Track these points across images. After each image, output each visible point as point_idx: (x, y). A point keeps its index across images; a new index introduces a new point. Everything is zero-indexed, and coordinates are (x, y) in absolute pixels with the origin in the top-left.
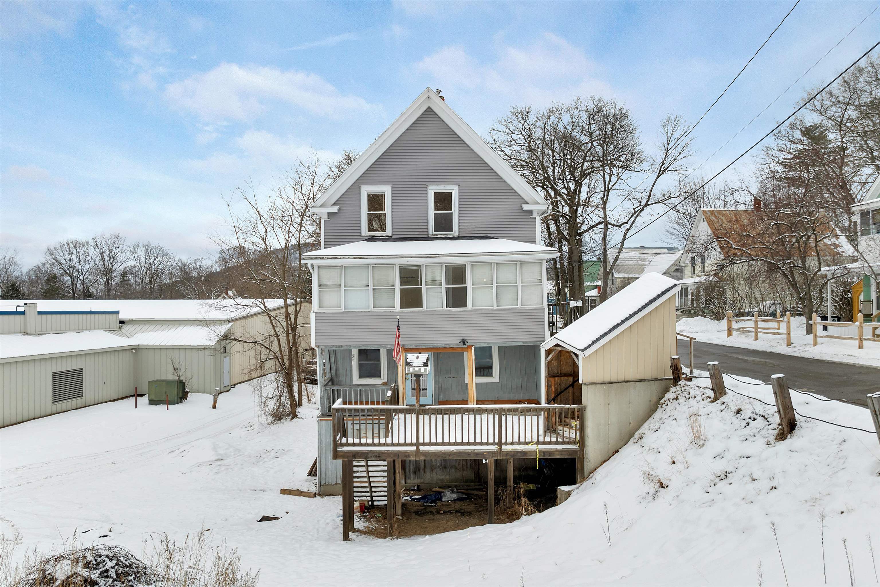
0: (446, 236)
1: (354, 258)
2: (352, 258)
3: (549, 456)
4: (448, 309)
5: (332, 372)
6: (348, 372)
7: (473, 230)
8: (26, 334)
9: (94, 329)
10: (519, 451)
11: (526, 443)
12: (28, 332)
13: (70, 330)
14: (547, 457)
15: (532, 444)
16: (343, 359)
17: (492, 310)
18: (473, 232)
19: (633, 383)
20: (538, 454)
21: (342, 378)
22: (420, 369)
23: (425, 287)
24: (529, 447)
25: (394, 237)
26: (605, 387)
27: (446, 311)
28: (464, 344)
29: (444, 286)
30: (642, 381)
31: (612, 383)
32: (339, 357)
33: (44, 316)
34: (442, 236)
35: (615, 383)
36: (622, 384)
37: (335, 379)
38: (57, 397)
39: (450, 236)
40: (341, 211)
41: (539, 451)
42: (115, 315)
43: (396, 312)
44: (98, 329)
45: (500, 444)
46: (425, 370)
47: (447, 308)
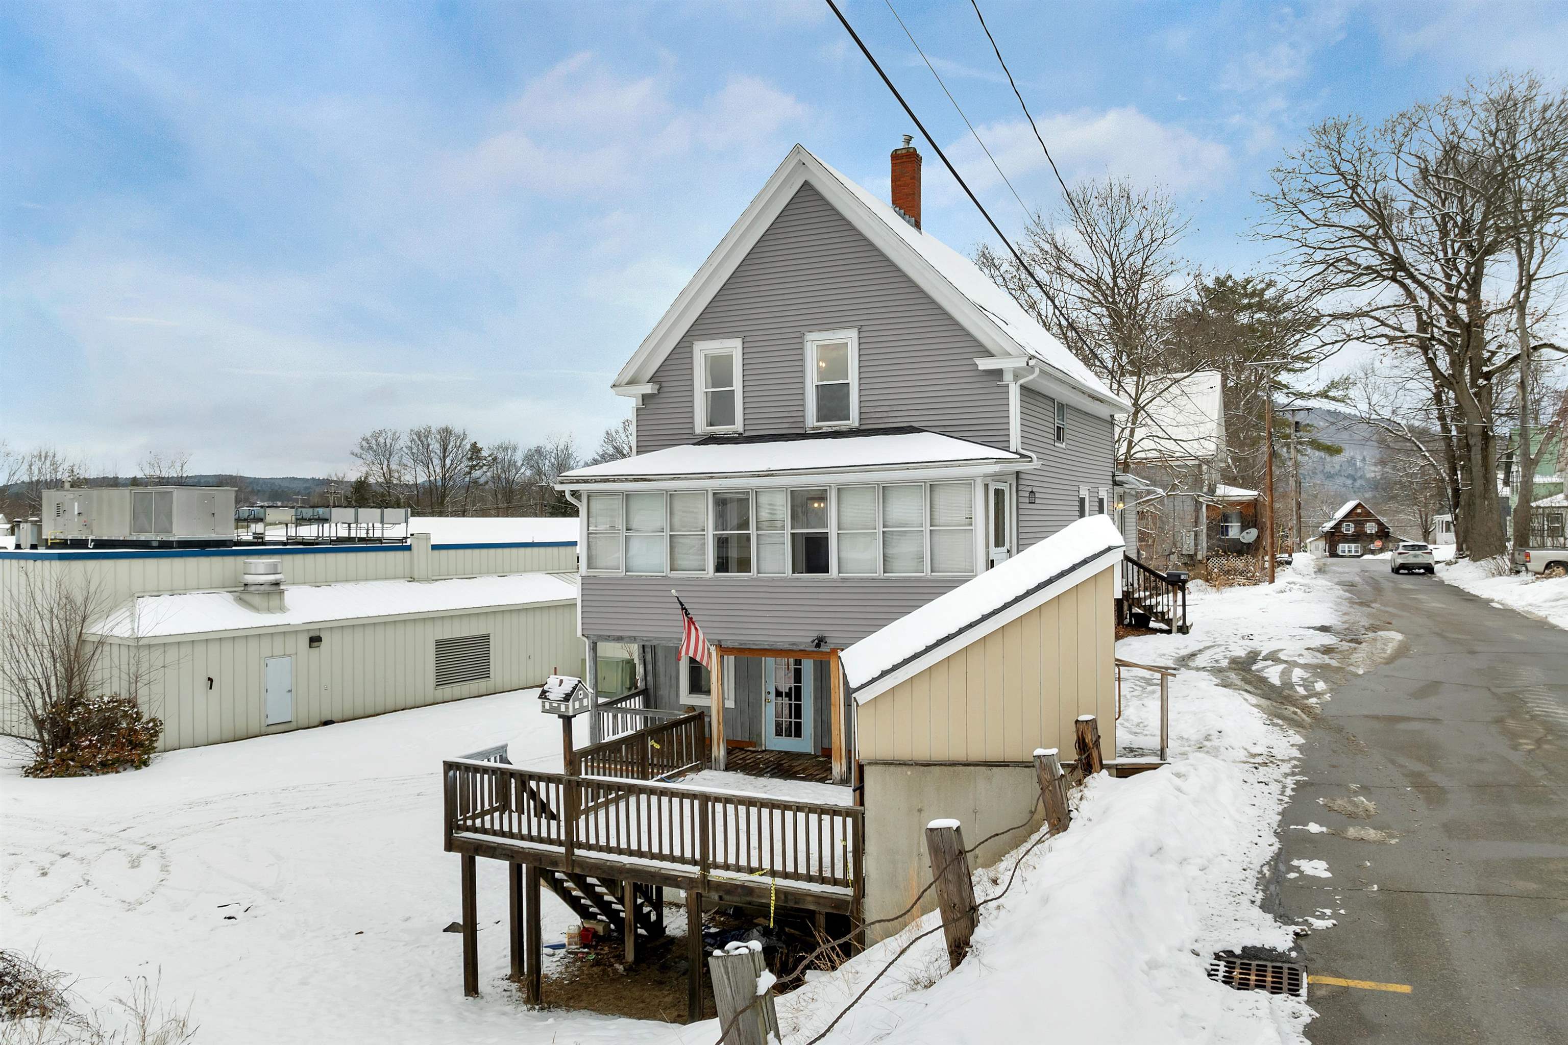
0: (837, 429)
1: (636, 480)
2: (631, 481)
3: (796, 903)
4: (796, 575)
5: (648, 678)
6: (674, 682)
7: (885, 415)
8: (412, 579)
9: (532, 571)
10: (738, 883)
11: (751, 871)
12: (416, 577)
13: (488, 573)
14: (791, 904)
15: (761, 873)
16: (666, 657)
17: (873, 579)
18: (886, 420)
19: (984, 768)
20: (773, 895)
21: (663, 692)
22: (559, 705)
23: (755, 532)
24: (755, 877)
25: (747, 434)
26: (909, 773)
27: (791, 580)
28: (818, 645)
29: (788, 531)
30: (1008, 766)
31: (928, 765)
32: (660, 654)
33: (444, 553)
34: (830, 430)
35: (935, 765)
36: (956, 768)
37: (652, 691)
38: (444, 677)
39: (844, 429)
40: (662, 390)
41: (775, 889)
42: (569, 549)
43: (706, 580)
44: (539, 570)
45: (705, 864)
46: (567, 708)
47: (793, 573)
